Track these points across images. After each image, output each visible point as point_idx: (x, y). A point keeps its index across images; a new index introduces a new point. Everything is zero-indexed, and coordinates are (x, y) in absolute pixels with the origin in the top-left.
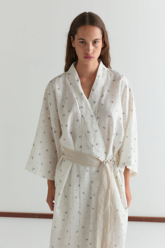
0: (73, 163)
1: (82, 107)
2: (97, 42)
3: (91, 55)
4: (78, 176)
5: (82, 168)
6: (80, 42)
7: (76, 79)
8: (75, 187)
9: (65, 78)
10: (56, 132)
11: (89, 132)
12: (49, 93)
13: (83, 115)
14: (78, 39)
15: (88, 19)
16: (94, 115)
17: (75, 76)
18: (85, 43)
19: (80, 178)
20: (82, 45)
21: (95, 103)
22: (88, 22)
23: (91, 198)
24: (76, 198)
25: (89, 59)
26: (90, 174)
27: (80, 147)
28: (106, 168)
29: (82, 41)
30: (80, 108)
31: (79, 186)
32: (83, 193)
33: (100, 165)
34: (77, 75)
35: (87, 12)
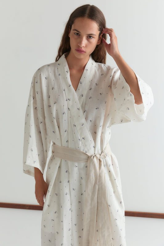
0: (61, 160)
1: (69, 99)
2: (92, 37)
3: (83, 49)
4: (66, 172)
5: (70, 163)
6: (75, 33)
7: (66, 70)
8: (65, 183)
9: (55, 68)
10: (41, 122)
11: (75, 126)
12: (36, 81)
13: (70, 108)
14: (73, 30)
15: (88, 12)
16: (81, 108)
17: (65, 67)
18: (80, 35)
19: (69, 174)
20: (76, 36)
21: (82, 96)
22: (86, 15)
23: (82, 194)
24: (66, 194)
25: (80, 53)
26: (79, 169)
27: (67, 142)
28: (93, 162)
29: (77, 32)
30: (67, 100)
31: (68, 182)
32: (73, 189)
33: (88, 160)
34: (67, 66)
35: (91, 5)
